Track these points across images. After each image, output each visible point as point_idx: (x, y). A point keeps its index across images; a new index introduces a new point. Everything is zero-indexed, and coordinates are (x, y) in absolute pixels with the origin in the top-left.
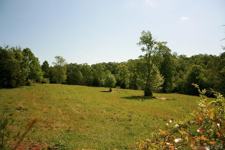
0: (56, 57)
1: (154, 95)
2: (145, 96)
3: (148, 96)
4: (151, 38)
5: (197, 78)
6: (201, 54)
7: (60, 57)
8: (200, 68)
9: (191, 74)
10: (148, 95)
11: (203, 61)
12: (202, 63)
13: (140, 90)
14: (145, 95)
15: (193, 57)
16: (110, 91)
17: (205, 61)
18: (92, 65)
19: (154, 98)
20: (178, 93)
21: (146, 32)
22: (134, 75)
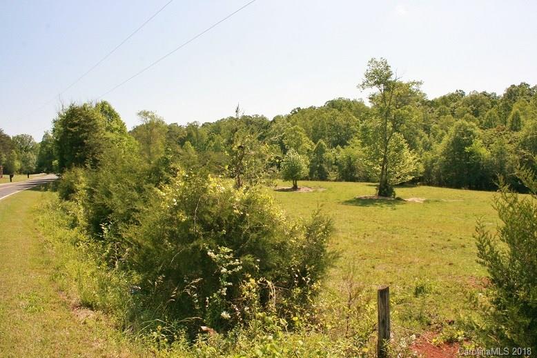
0: (139, 114)
1: (399, 192)
2: (381, 198)
3: (386, 196)
4: (389, 75)
5: (467, 149)
6: (460, 91)
7: (148, 112)
8: (473, 127)
9: (453, 142)
10: (385, 192)
11: (469, 109)
12: (468, 112)
13: (335, 181)
14: (380, 194)
15: (445, 100)
16: (295, 188)
17: (474, 108)
18: (203, 125)
19: (399, 199)
20: (424, 185)
21: (378, 60)
22: (317, 148)
